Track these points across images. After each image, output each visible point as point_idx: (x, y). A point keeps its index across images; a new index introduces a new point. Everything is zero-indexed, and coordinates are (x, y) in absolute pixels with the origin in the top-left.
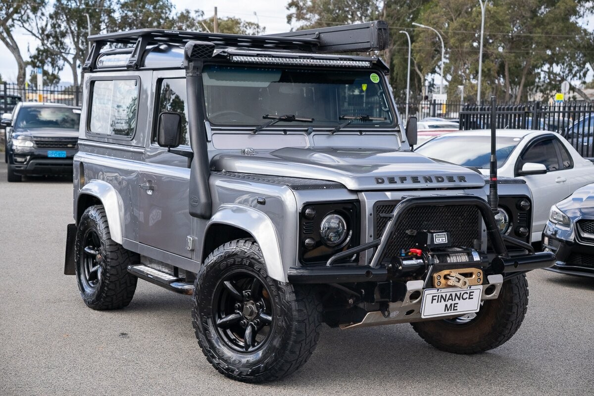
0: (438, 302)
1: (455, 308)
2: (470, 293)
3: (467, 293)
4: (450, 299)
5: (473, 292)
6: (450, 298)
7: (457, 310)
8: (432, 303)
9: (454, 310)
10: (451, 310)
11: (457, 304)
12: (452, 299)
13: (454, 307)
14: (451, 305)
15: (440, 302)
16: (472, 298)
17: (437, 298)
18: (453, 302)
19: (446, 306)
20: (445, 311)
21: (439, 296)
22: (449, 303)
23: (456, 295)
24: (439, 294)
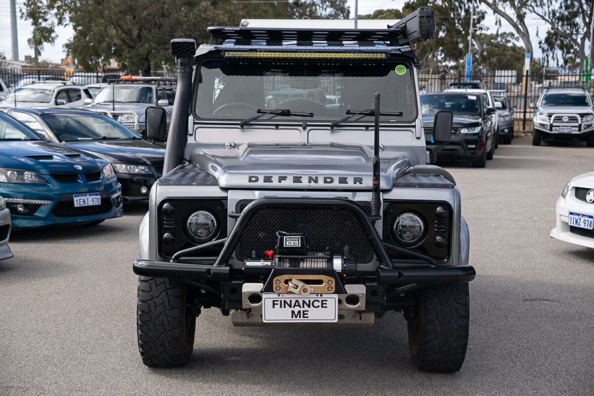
0: (281, 307)
1: (305, 316)
2: (322, 301)
3: (319, 301)
4: (297, 306)
5: (326, 301)
6: (297, 304)
7: (308, 317)
8: (274, 307)
9: (304, 317)
10: (300, 317)
11: (308, 311)
12: (299, 306)
13: (304, 314)
14: (299, 312)
15: (285, 307)
16: (326, 307)
17: (279, 303)
18: (302, 309)
19: (293, 312)
20: (292, 317)
21: (281, 301)
22: (296, 309)
23: (304, 302)
24: (281, 299)
